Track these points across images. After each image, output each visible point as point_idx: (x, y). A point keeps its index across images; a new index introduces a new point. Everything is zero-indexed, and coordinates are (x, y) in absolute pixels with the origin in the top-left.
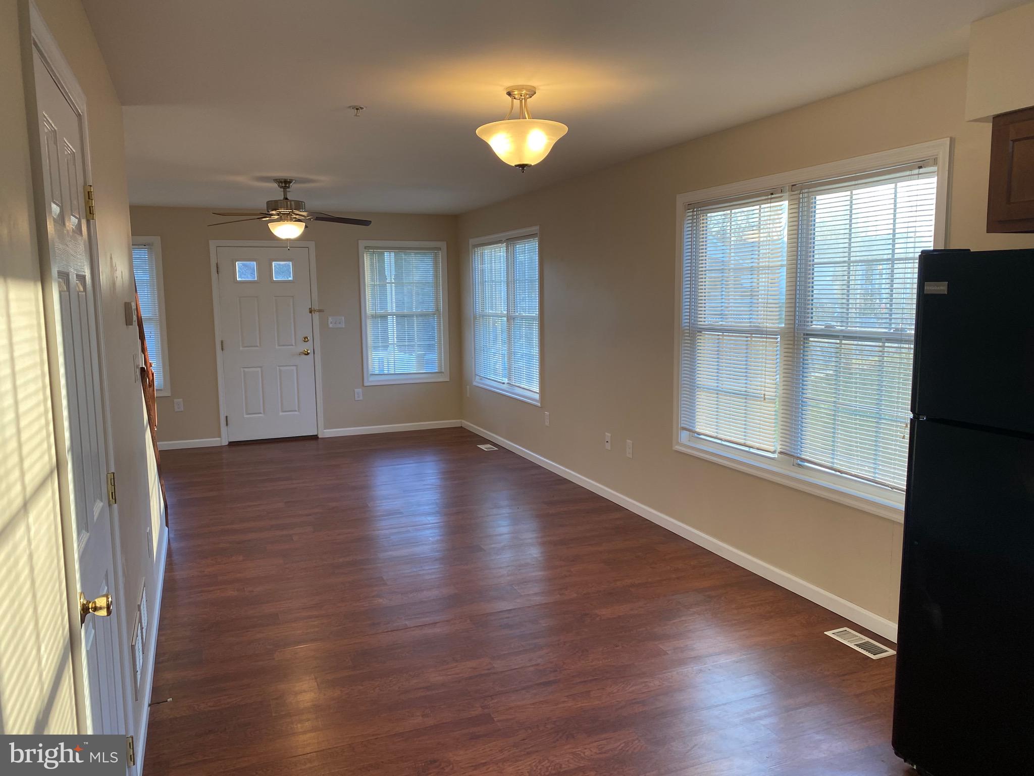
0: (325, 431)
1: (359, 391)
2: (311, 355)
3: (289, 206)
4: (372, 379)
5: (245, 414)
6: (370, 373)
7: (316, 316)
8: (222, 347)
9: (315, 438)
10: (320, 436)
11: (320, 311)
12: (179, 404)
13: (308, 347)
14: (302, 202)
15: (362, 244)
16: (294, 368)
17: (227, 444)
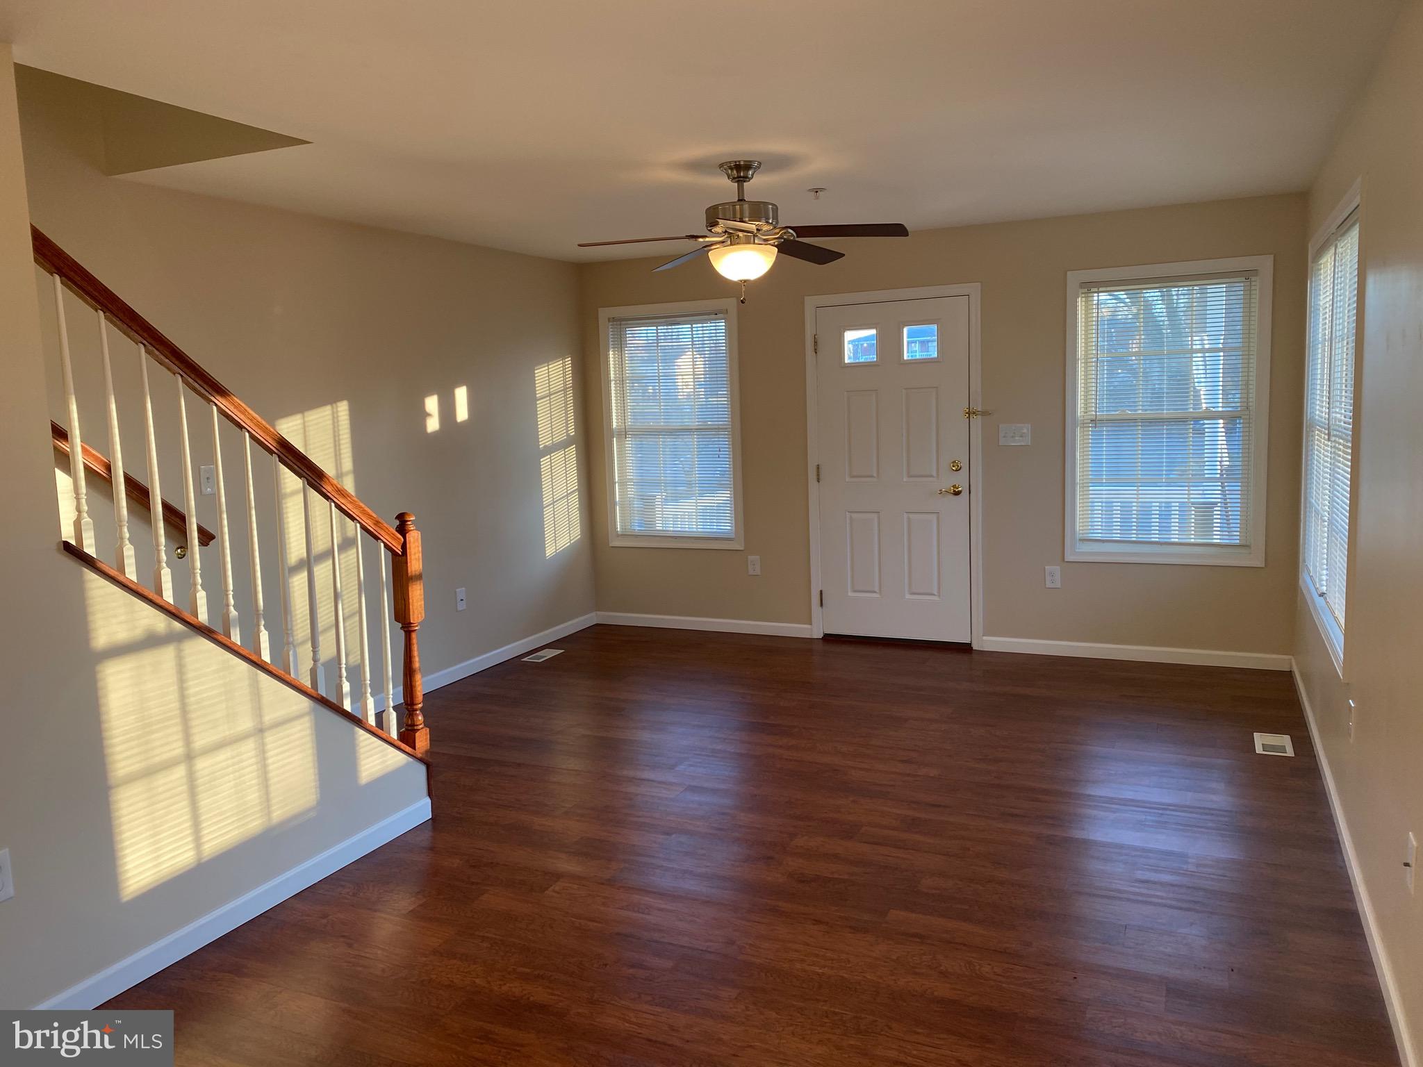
0: (985, 638)
1: (1055, 569)
2: (965, 494)
3: (738, 216)
4: (1086, 548)
5: (849, 590)
6: (1078, 536)
7: (977, 421)
8: (818, 475)
9: (965, 648)
10: (975, 647)
11: (984, 413)
12: (755, 563)
13: (961, 480)
14: (766, 204)
15: (1073, 278)
16: (934, 517)
17: (821, 636)
